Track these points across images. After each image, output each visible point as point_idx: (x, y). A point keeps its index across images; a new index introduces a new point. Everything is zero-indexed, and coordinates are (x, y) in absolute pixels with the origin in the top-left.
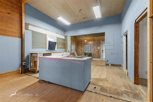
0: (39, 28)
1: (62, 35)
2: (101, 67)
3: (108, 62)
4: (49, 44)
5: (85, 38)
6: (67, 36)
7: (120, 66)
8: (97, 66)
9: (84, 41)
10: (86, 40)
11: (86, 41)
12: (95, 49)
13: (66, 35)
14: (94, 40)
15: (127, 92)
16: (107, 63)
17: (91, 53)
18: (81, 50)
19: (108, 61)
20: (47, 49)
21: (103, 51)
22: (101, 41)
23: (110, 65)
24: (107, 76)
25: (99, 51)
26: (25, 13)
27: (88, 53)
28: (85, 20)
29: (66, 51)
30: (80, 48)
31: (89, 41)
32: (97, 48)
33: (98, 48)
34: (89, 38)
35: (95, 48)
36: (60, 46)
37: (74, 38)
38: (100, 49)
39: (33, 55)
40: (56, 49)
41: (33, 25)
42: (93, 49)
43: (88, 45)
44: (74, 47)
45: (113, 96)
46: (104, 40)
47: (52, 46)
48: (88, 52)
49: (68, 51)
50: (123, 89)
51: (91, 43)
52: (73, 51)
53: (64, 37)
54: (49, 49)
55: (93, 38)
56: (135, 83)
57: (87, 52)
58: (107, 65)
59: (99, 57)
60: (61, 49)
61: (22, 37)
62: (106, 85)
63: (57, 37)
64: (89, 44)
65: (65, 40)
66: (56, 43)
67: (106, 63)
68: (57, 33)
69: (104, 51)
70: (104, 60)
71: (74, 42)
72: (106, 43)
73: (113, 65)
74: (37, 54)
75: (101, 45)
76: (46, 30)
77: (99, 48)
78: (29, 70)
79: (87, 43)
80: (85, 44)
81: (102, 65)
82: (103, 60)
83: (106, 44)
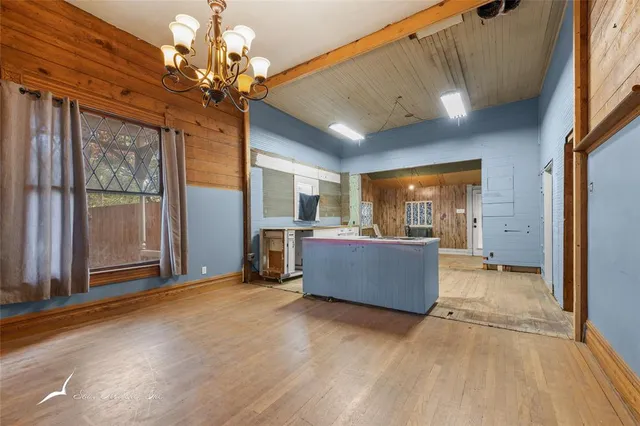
0: (275, 159)
1: (333, 171)
2: (470, 274)
3: (494, 258)
4: (301, 201)
5: (408, 177)
6: (347, 174)
7: (537, 270)
8: (455, 270)
9: (406, 187)
10: (412, 183)
11: (411, 187)
12: (444, 215)
13: (344, 171)
14: (441, 184)
15: (535, 321)
16: (491, 261)
17: (431, 229)
18: (395, 220)
19: (492, 255)
20: (296, 218)
21: (475, 220)
22: (469, 188)
23: (500, 268)
24: (486, 294)
25: (460, 223)
26: (250, 123)
27: (419, 229)
28: (412, 120)
29: (346, 224)
30: (389, 213)
31: (421, 185)
32: (452, 211)
33: (459, 211)
34: (422, 177)
35: (446, 210)
36: (329, 208)
37: (368, 178)
38: (465, 215)
39: (269, 234)
40: (317, 218)
41: (265, 153)
42: (438, 216)
43: (418, 203)
44: (368, 210)
45: (494, 325)
46: (477, 183)
47: (308, 208)
48: (419, 225)
49: (351, 222)
50: (528, 317)
51: (428, 192)
52: (368, 224)
53: (339, 176)
54: (300, 218)
55: (440, 175)
56: (565, 309)
57: (416, 226)
58: (491, 268)
59: (462, 244)
60: (330, 215)
61: (244, 186)
62: (480, 309)
63: (320, 181)
64: (424, 199)
65: (342, 187)
66: (317, 198)
67: (485, 261)
68: (319, 168)
69: (479, 223)
70: (480, 253)
71: (368, 192)
72: (486, 195)
73: (510, 269)
74: (282, 231)
75: (469, 198)
76: (293, 160)
77: (462, 211)
78: (261, 274)
79: (417, 194)
80: (407, 197)
81: (473, 267)
82: (476, 253)
83: (485, 199)
